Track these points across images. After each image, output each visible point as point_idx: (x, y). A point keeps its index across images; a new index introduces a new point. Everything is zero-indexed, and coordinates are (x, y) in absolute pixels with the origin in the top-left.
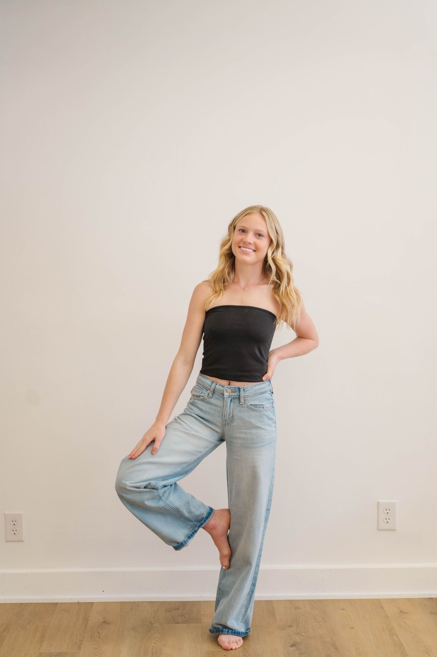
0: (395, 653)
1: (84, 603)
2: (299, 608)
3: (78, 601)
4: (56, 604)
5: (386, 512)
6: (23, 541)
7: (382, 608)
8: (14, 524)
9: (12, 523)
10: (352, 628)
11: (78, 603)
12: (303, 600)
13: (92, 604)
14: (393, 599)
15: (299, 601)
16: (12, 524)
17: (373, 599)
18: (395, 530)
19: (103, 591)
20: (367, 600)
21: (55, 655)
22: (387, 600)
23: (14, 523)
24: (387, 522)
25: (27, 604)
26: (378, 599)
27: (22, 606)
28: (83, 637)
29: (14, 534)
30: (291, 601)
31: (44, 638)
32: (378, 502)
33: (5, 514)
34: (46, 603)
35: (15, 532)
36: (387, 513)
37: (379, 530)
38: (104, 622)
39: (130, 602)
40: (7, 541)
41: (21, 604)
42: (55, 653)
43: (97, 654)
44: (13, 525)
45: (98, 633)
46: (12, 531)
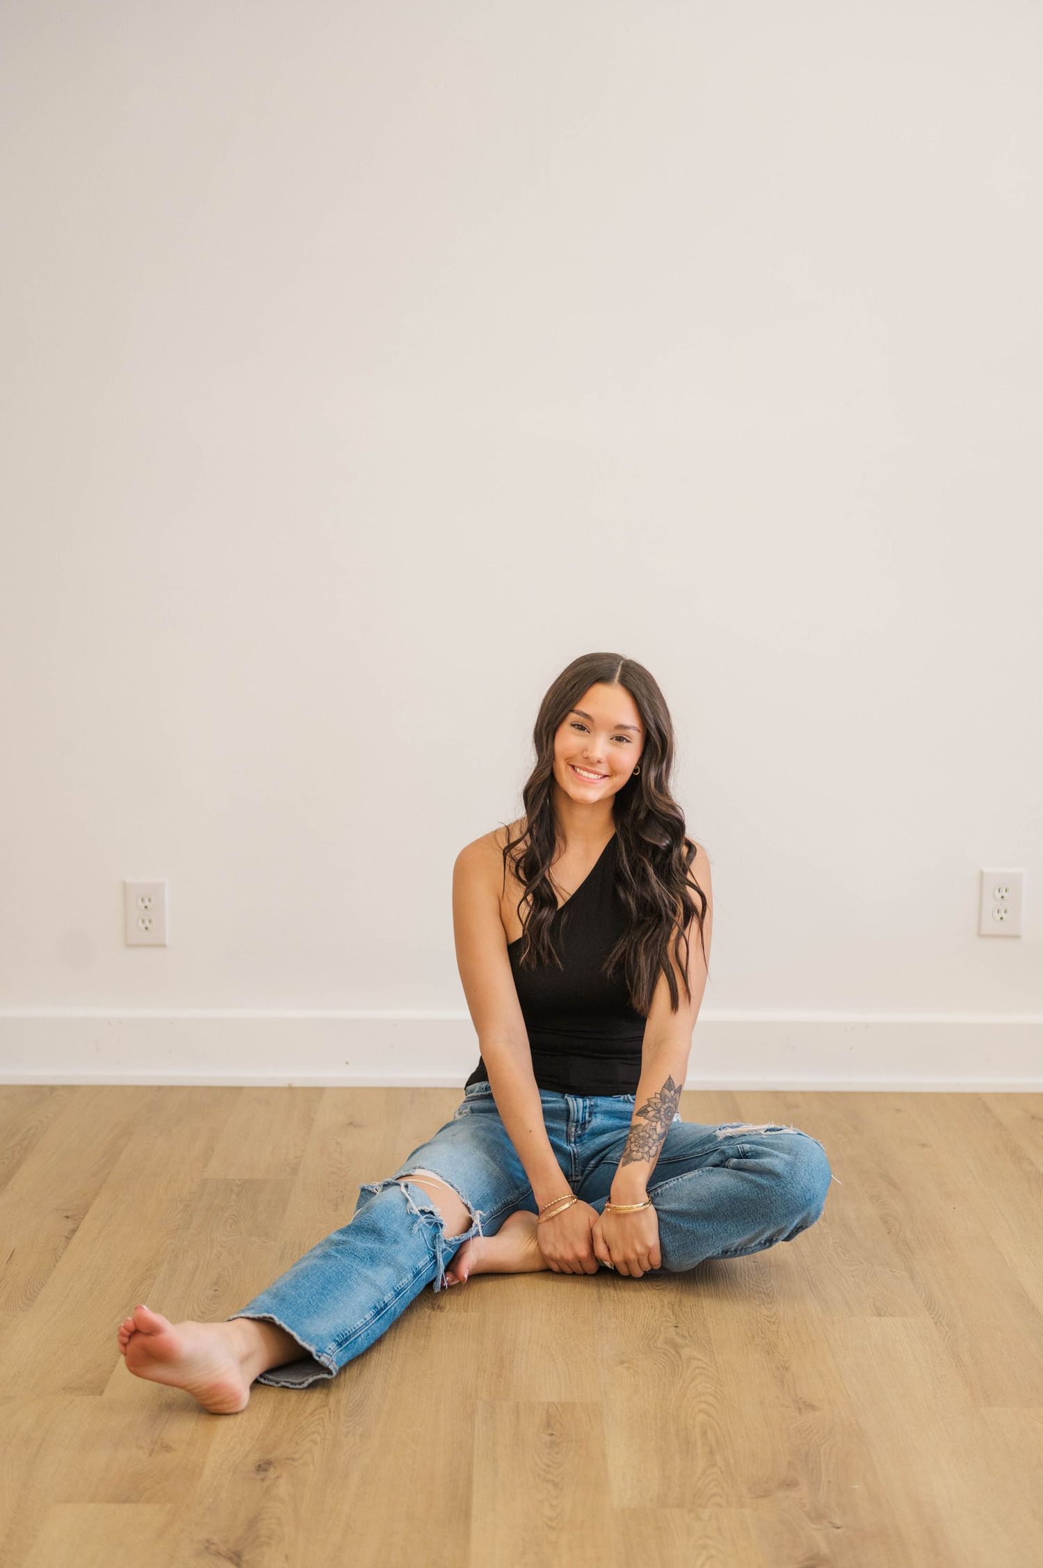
0: (1032, 1195)
1: (305, 1089)
2: (797, 1107)
3: (290, 1085)
4: (239, 1089)
5: (999, 895)
6: (164, 946)
7: (988, 1109)
8: (146, 907)
9: (140, 902)
10: (924, 1145)
11: (290, 1088)
12: (802, 1093)
13: (321, 1090)
14: (1009, 1094)
15: (794, 1093)
16: (142, 905)
17: (963, 1095)
18: (1018, 937)
19: (347, 1063)
20: (950, 1094)
21: (239, 1183)
22: (996, 1095)
23: (147, 903)
24: (1001, 918)
25: (172, 1088)
26: (977, 1094)
27: (163, 1093)
28: (303, 1151)
29: (144, 929)
30: (776, 1094)
31: (213, 1150)
32: (982, 873)
33: (125, 885)
34: (217, 1088)
35: (147, 924)
36: (1002, 897)
37: (981, 936)
38: (351, 1124)
39: (408, 1089)
40: (128, 946)
41: (160, 1088)
42: (239, 1180)
43: (336, 1184)
44: (143, 908)
45: (338, 1143)
46: (141, 921)
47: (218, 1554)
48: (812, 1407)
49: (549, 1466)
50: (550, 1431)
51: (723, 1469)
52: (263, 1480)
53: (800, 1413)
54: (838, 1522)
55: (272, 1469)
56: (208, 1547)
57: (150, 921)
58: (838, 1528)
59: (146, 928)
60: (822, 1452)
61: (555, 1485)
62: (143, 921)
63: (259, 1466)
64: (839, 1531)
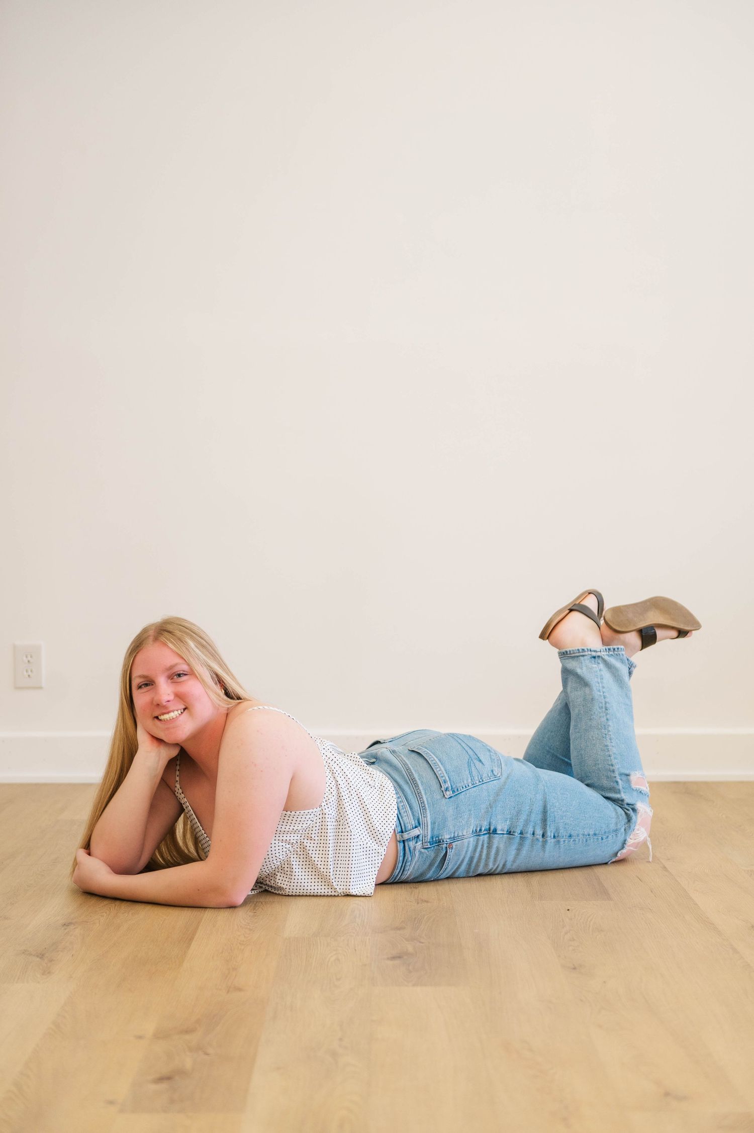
6: (40, 688)
8: (29, 661)
9: (25, 659)
16: (26, 661)
23: (29, 658)
25: (46, 784)
27: (37, 786)
33: (14, 646)
35: (30, 673)
40: (18, 688)
46: (25, 672)
47: (30, 954)
48: (427, 902)
49: (249, 923)
50: (255, 911)
51: (359, 924)
52: (65, 929)
53: (418, 903)
54: (422, 940)
55: (72, 925)
56: (24, 952)
57: (31, 671)
58: (423, 943)
59: (29, 676)
60: (426, 917)
61: (250, 930)
62: (27, 671)
63: (65, 924)
64: (422, 944)
